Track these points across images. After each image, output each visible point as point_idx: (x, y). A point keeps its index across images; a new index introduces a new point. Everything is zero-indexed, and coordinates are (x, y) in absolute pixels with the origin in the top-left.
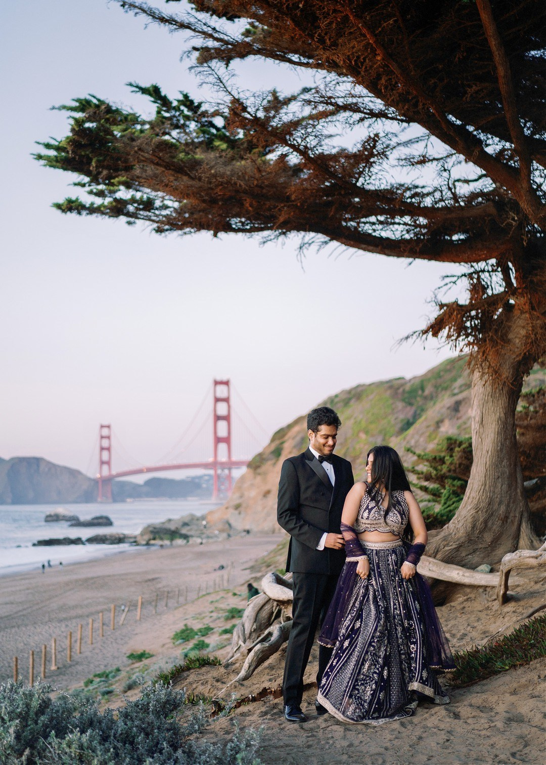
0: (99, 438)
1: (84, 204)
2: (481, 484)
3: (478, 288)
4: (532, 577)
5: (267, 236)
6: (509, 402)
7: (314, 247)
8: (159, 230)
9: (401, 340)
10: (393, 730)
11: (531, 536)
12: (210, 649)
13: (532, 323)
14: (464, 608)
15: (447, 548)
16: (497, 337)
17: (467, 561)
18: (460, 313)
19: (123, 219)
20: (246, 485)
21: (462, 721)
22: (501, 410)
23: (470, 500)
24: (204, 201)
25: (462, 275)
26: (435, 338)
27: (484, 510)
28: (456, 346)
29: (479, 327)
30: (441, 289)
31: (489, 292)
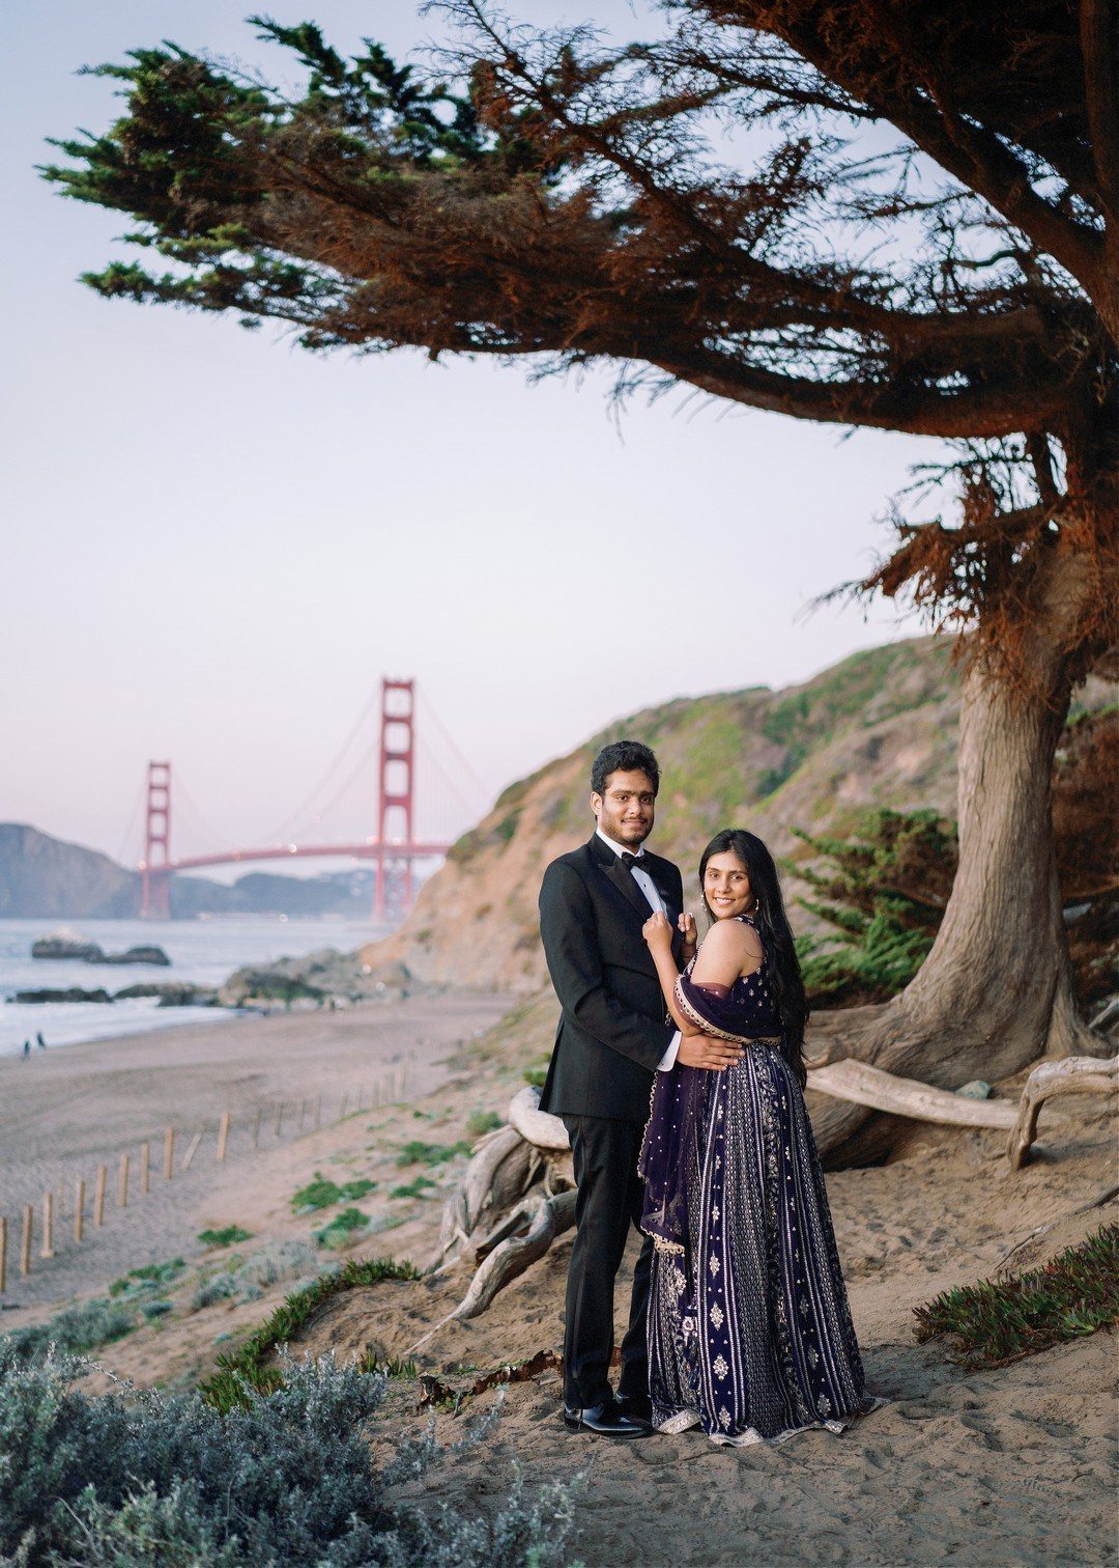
0: (146, 788)
1: (150, 276)
2: (974, 911)
3: (981, 496)
4: (1078, 1110)
5: (545, 362)
6: (1041, 741)
7: (642, 393)
8: (311, 343)
9: (818, 600)
10: (852, 1472)
11: (1074, 1025)
12: (370, 1228)
13: (1101, 573)
14: (932, 1171)
15: (898, 1045)
16: (1022, 600)
17: (939, 1072)
18: (946, 547)
19: (234, 314)
20: (443, 892)
21: (1009, 1455)
22: (1024, 757)
23: (950, 946)
24: (414, 279)
25: (956, 465)
26: (888, 600)
27: (980, 967)
28: (933, 617)
29: (984, 578)
30: (910, 493)
31: (1006, 506)
